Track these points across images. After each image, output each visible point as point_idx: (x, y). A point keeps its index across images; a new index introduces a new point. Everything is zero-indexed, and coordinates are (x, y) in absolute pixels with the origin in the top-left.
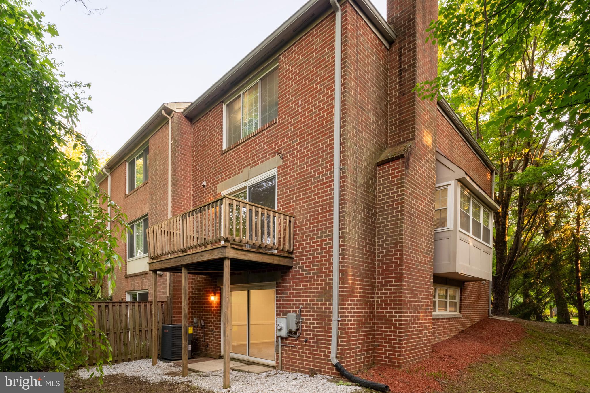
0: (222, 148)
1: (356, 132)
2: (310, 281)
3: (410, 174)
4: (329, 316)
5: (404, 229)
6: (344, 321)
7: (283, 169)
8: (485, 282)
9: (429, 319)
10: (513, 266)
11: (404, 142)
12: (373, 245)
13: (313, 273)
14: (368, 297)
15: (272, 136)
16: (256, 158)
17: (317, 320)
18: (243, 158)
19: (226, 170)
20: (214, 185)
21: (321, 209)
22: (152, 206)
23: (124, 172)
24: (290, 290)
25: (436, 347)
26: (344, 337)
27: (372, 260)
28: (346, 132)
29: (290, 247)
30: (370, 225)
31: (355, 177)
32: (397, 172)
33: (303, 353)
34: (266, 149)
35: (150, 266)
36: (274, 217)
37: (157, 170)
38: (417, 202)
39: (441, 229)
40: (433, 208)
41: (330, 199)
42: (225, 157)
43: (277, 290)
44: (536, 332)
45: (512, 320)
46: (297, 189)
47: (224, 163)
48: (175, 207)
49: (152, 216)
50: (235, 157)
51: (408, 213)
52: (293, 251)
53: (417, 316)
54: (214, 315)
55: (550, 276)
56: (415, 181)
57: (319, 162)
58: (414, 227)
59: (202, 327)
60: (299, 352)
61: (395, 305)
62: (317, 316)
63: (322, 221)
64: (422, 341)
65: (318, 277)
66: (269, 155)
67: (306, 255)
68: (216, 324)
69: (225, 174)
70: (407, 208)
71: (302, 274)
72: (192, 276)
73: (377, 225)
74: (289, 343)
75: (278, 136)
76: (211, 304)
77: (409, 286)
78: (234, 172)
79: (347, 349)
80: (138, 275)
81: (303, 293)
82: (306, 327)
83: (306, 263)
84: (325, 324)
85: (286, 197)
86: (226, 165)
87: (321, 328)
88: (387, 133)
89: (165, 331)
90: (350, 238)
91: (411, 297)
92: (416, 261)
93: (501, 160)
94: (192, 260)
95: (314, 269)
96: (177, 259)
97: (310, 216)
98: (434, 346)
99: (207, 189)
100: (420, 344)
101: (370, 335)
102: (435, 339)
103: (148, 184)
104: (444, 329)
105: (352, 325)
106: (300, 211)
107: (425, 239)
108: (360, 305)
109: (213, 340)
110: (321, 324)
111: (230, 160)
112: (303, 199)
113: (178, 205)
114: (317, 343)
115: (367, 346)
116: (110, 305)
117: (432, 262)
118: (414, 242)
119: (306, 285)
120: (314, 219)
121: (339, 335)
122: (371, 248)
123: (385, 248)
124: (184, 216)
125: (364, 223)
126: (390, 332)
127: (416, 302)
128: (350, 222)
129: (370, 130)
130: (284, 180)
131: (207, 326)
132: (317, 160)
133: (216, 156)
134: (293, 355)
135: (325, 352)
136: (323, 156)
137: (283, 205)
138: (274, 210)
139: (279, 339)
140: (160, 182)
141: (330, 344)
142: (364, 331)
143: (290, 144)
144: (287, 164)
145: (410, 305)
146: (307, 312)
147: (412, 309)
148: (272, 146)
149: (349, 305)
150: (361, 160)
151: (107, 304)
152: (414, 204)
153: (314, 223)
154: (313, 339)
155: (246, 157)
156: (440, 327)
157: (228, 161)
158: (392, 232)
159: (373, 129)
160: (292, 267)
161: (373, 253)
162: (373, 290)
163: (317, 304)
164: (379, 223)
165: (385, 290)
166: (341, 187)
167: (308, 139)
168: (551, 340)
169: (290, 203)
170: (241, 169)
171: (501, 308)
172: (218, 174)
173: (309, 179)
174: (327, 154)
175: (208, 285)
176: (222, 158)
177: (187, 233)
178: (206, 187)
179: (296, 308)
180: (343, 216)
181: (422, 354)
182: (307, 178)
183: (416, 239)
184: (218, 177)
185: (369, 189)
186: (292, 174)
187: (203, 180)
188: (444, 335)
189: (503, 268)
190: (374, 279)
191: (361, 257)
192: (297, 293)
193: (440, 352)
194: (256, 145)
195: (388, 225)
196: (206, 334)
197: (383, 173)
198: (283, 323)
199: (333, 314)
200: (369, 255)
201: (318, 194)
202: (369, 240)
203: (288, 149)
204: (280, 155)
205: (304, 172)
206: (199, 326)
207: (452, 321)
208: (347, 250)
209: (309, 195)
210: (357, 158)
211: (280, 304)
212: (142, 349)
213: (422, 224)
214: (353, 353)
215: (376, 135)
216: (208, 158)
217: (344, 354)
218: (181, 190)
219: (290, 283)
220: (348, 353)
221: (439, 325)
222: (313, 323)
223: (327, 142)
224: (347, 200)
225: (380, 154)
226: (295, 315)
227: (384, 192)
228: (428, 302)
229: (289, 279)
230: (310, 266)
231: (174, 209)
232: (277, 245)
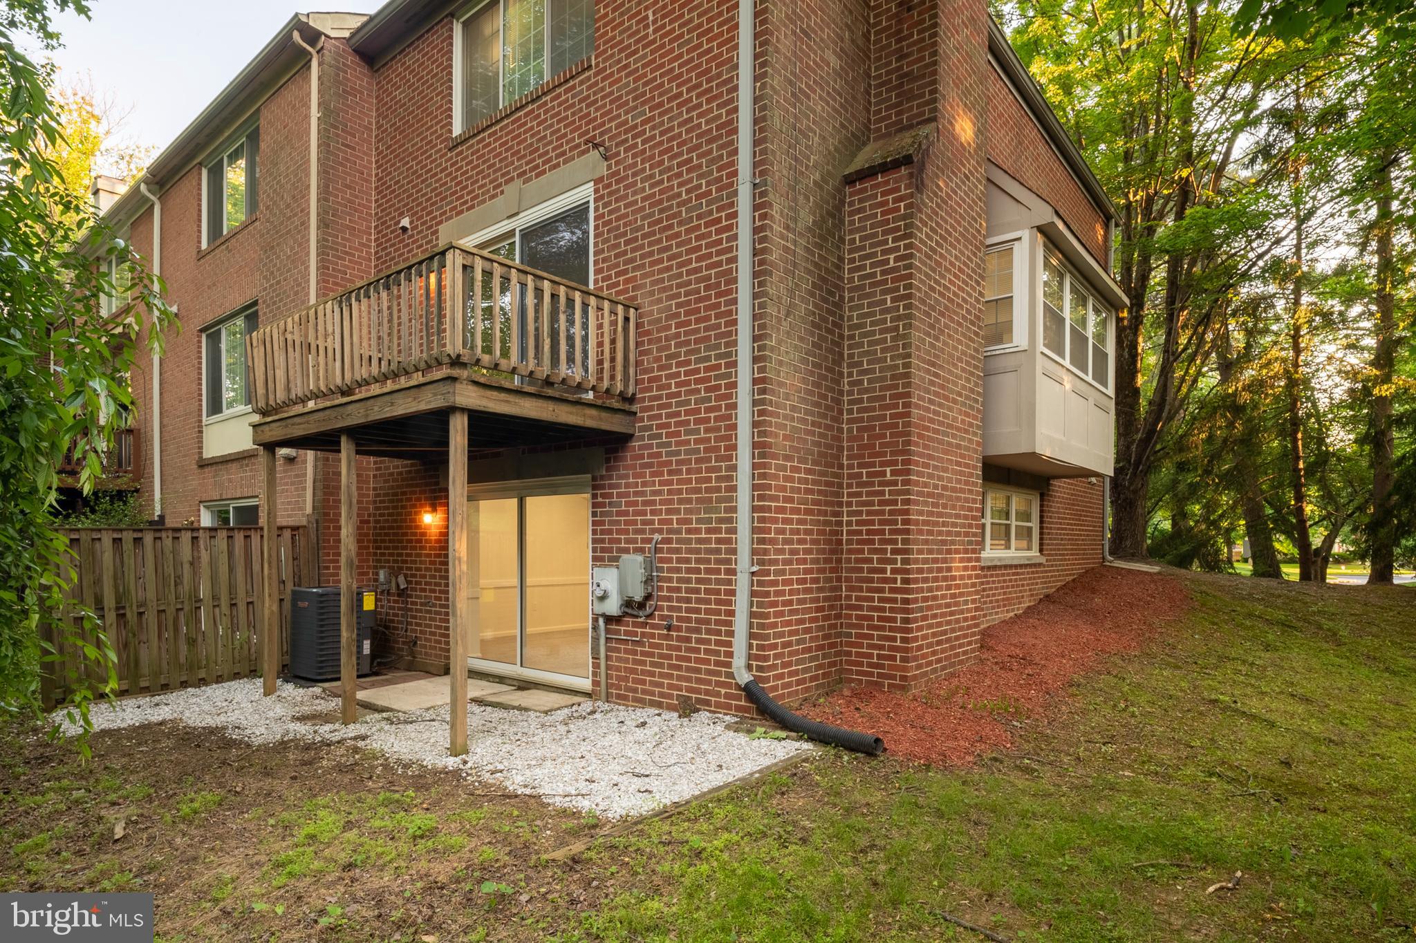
0: (450, 131)
1: (794, 95)
2: (679, 472)
3: (925, 205)
4: (728, 561)
5: (915, 342)
6: (768, 573)
7: (609, 185)
8: (1093, 480)
9: (974, 568)
10: (1156, 443)
11: (911, 127)
12: (838, 383)
13: (687, 452)
14: (825, 513)
15: (580, 102)
16: (540, 156)
17: (698, 571)
18: (506, 158)
19: (462, 189)
20: (431, 227)
21: (707, 288)
22: (268, 281)
23: (195, 192)
24: (627, 495)
25: (989, 636)
26: (767, 616)
27: (834, 419)
28: (768, 91)
29: (626, 385)
30: (828, 331)
31: (790, 208)
32: (896, 200)
33: (661, 656)
34: (565, 135)
35: (255, 432)
36: (585, 306)
37: (282, 187)
38: (944, 277)
39: (997, 349)
40: (981, 294)
41: (730, 261)
42: (457, 155)
43: (594, 496)
44: (1214, 596)
45: (1156, 569)
46: (644, 237)
47: (457, 170)
48: (328, 282)
49: (268, 306)
50: (483, 155)
51: (923, 302)
52: (634, 395)
53: (945, 561)
54: (432, 563)
55: (1235, 468)
56: (937, 224)
57: (700, 166)
58: (937, 339)
59: (402, 593)
60: (652, 655)
61: (892, 532)
62: (698, 561)
63: (708, 318)
64: (958, 621)
65: (698, 461)
66: (571, 149)
67: (669, 406)
68: (436, 584)
69: (458, 199)
70: (919, 289)
71: (659, 455)
72: (375, 463)
73: (846, 333)
74: (626, 633)
75: (596, 101)
76: (424, 534)
77: (926, 485)
78: (483, 194)
79: (775, 646)
80: (232, 461)
81: (662, 502)
82: (670, 589)
83: (668, 425)
84: (718, 582)
85: (617, 256)
86: (462, 175)
87: (707, 591)
88: (870, 103)
89: (300, 604)
90: (781, 363)
91: (931, 514)
92: (941, 423)
93: (1126, 195)
94: (367, 416)
95: (688, 442)
96: (327, 412)
97: (679, 305)
98: (985, 634)
99: (412, 236)
100: (953, 630)
101: (831, 607)
102: (985, 616)
103: (257, 223)
104: (1005, 593)
105: (785, 582)
106: (652, 293)
107: (963, 370)
108: (807, 532)
109: (430, 626)
110: (708, 581)
111: (472, 161)
112: (661, 261)
113: (336, 277)
114: (698, 631)
115: (825, 637)
116: (148, 538)
117: (978, 427)
118: (936, 375)
119: (670, 483)
120: (687, 313)
121: (755, 609)
122: (832, 390)
123: (867, 391)
124: (344, 299)
125: (814, 324)
126: (881, 600)
127: (944, 524)
128: (779, 320)
129: (828, 93)
130: (610, 212)
131: (412, 589)
132: (695, 162)
133: (437, 152)
134: (636, 662)
135: (717, 653)
136: (710, 152)
137: (609, 277)
138: (584, 288)
139: (601, 621)
140: (290, 218)
141: (731, 634)
142: (817, 600)
143: (626, 122)
144: (618, 172)
145: (930, 533)
146: (670, 551)
147: (935, 542)
148: (580, 127)
149: (779, 532)
150: (807, 167)
151: (139, 535)
152: (936, 281)
153: (688, 323)
154: (689, 620)
155: (513, 155)
156: (996, 588)
157: (467, 164)
158: (883, 350)
159: (834, 89)
160: (632, 436)
161: (838, 402)
162: (839, 495)
163: (698, 531)
164: (850, 328)
165: (869, 494)
166: (756, 231)
167: (671, 109)
168: (1250, 615)
169: (625, 272)
170: (500, 185)
171: (1128, 543)
172: (442, 200)
173: (675, 210)
174: (720, 147)
175: (417, 485)
176: (451, 158)
177: (352, 344)
178: (410, 232)
179: (644, 541)
180: (762, 306)
181: (957, 655)
182: (671, 207)
183: (941, 367)
184: (441, 207)
185: (826, 240)
186: (631, 199)
187: (402, 215)
188: (1005, 606)
189: (1134, 448)
190: (841, 466)
191: (807, 412)
192: (645, 503)
193: (1000, 648)
194: (539, 125)
195: (873, 333)
196: (411, 610)
197: (860, 201)
198: (609, 580)
199: (738, 557)
200: (828, 408)
201: (699, 248)
202: (827, 369)
203: (620, 133)
204: (601, 149)
205: (661, 192)
206: (394, 590)
207: (1023, 574)
208: (773, 392)
209: (675, 251)
210: (796, 159)
211: (603, 532)
212: (236, 652)
213: (956, 331)
214: (791, 654)
215: (841, 105)
216: (416, 157)
217: (766, 658)
218: (343, 239)
219: (627, 476)
220: (776, 656)
221: (994, 582)
222: (688, 581)
223: (720, 116)
224: (772, 264)
225: (853, 155)
226: (640, 558)
227: (864, 248)
228: (970, 526)
229: (626, 468)
230: (678, 434)
231: (326, 288)
232: (592, 380)
